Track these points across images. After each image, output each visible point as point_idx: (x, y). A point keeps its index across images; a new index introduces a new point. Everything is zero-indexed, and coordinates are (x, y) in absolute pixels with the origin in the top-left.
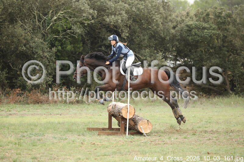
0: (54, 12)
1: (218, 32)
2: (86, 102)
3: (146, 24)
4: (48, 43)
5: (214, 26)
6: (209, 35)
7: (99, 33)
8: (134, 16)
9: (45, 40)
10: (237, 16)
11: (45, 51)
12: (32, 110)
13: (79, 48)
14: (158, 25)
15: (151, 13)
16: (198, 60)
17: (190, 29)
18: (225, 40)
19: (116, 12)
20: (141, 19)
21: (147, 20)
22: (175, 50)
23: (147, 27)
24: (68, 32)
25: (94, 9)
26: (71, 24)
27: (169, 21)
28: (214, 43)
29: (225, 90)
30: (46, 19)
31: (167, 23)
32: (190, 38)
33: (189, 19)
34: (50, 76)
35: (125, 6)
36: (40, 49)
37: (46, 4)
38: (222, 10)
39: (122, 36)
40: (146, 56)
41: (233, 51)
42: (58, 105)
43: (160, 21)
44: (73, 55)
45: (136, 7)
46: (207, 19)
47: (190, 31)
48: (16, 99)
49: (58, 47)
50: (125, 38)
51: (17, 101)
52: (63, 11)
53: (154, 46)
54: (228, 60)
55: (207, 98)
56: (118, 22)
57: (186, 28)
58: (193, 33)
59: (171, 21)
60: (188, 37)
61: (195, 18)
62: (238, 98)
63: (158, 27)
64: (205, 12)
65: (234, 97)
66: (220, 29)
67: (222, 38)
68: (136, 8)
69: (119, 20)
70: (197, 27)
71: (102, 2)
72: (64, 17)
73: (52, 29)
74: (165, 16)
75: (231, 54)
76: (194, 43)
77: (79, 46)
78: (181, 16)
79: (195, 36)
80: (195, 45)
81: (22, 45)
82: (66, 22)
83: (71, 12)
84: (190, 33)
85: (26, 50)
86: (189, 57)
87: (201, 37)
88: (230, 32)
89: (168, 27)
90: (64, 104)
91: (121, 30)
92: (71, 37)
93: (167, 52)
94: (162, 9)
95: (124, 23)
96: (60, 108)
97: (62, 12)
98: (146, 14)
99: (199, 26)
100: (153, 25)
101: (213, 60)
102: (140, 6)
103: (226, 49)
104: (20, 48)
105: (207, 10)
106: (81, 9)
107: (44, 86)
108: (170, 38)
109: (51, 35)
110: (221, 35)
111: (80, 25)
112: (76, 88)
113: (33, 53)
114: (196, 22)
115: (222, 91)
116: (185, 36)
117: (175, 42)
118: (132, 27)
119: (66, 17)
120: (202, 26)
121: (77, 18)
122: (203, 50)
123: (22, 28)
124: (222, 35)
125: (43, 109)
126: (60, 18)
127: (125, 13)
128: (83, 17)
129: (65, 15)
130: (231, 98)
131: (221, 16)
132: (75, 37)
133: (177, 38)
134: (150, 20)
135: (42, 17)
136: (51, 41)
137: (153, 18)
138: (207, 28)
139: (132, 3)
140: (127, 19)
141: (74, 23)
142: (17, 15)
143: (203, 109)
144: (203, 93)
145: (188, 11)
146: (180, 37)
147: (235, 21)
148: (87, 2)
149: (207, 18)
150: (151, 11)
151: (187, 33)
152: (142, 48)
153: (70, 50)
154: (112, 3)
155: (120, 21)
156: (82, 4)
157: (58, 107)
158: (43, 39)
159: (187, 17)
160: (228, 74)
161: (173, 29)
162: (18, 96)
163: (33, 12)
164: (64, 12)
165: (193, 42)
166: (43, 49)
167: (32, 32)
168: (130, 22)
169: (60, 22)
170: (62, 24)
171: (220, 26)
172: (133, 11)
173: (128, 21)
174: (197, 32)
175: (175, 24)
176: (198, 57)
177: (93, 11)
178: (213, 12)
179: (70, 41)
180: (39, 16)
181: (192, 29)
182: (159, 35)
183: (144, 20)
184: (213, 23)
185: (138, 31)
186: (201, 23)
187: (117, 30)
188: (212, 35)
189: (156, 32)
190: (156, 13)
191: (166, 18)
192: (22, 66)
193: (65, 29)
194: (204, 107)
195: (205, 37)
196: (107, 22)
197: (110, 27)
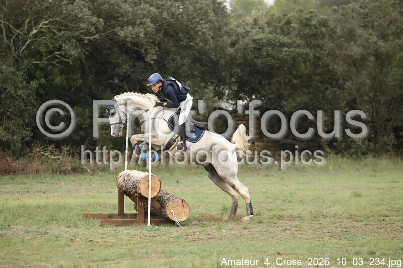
0: (33, 23)
1: (305, 51)
2: (89, 171)
3: (185, 40)
4: (24, 74)
5: (298, 41)
7: (109, 55)
8: (167, 25)
9: (18, 69)
10: (337, 25)
11: (18, 87)
13: (75, 81)
14: (206, 41)
15: (193, 21)
16: (274, 98)
17: (259, 46)
18: (318, 63)
19: (136, 21)
20: (178, 32)
21: (188, 33)
22: (235, 82)
23: (187, 45)
24: (56, 54)
25: (99, 16)
26: (61, 42)
27: (224, 33)
29: (318, 146)
30: (19, 34)
31: (221, 37)
32: (259, 62)
33: (258, 30)
34: (27, 129)
35: (150, 11)
36: (11, 84)
37: (20, 8)
38: (312, 14)
39: (146, 60)
41: (332, 82)
42: (41, 175)
43: (209, 34)
44: (66, 93)
45: (169, 11)
46: (287, 30)
47: (259, 49)
49: (40, 80)
50: (152, 62)
52: (47, 20)
53: (201, 75)
54: (323, 97)
56: (138, 36)
57: (252, 45)
58: (265, 53)
59: (228, 34)
60: (255, 60)
61: (267, 30)
62: (340, 159)
63: (206, 44)
64: (284, 19)
65: (333, 157)
66: (310, 46)
67: (312, 61)
68: (168, 13)
69: (140, 33)
70: (270, 44)
71: (112, 4)
72: (49, 30)
73: (30, 50)
74: (217, 26)
75: (329, 86)
76: (266, 70)
77: (74, 77)
78: (244, 26)
79: (267, 58)
80: (268, 73)
82: (52, 37)
83: (61, 22)
84: (259, 52)
86: (259, 93)
87: (278, 59)
88: (325, 50)
89: (223, 44)
90: (51, 174)
91: (145, 50)
92: (60, 62)
93: (222, 85)
94: (211, 15)
95: (150, 38)
96: (44, 181)
97: (46, 22)
98: (185, 23)
99: (274, 41)
100: (197, 39)
101: (297, 97)
102: (176, 10)
103: (321, 79)
105: (287, 15)
106: (77, 16)
107: (17, 145)
108: (226, 62)
109: (28, 60)
110: (310, 55)
111: (76, 42)
112: (72, 147)
114: (270, 35)
115: (315, 149)
116: (251, 58)
117: (235, 68)
118: (163, 45)
119: (52, 30)
120: (278, 42)
121: (70, 32)
122: (282, 82)
124: (312, 55)
125: (16, 183)
126: (43, 32)
127: (150, 22)
128: (81, 29)
129: (51, 27)
130: (330, 160)
131: (310, 23)
132: (68, 63)
133: (237, 61)
134: (192, 32)
135: (13, 30)
136: (28, 69)
137: (198, 28)
138: (286, 44)
139: (163, 5)
140: (155, 32)
141: (66, 39)
145: (256, 16)
146: (242, 60)
147: (335, 32)
148: (86, 4)
149: (287, 28)
150: (194, 18)
151: (254, 53)
153: (61, 84)
154: (128, 6)
155: (142, 35)
156: (80, 7)
157: (42, 179)
158: (15, 67)
159: (253, 26)
161: (231, 47)
164: (50, 22)
165: (264, 68)
166: (16, 83)
168: (159, 37)
169: (43, 37)
170: (46, 42)
171: (308, 40)
172: (164, 17)
173: (156, 34)
174: (271, 51)
175: (234, 39)
176: (273, 92)
177: (96, 19)
178: (298, 18)
179: (60, 70)
180: (8, 29)
181: (263, 46)
182: (208, 57)
183: (183, 32)
184: (296, 36)
185: (173, 51)
186: (278, 36)
187: (139, 49)
188: (296, 56)
189: (203, 53)
190: (203, 21)
191: (219, 29)
193: (51, 50)
194: (285, 176)
195: (284, 59)
196: (121, 37)
197: (127, 46)
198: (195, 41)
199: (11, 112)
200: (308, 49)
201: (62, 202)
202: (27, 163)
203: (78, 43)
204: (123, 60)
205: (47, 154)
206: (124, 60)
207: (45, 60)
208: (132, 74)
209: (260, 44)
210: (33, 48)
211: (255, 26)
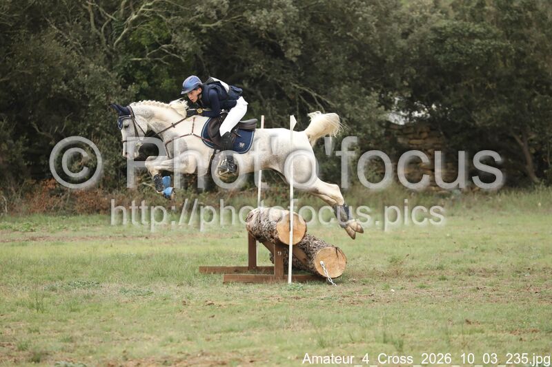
0: (131, 5)
1: (504, 44)
3: (340, 29)
4: (119, 75)
5: (495, 30)
6: (485, 51)
7: (235, 49)
8: (314, 9)
9: (111, 69)
10: (547, 7)
11: (112, 92)
12: (84, 227)
14: (368, 30)
15: (351, 3)
16: (461, 108)
17: (441, 37)
18: (522, 61)
19: (272, 2)
20: (330, 17)
21: (343, 19)
22: (408, 87)
23: (342, 35)
24: (163, 48)
26: (169, 31)
27: (393, 19)
28: (496, 68)
29: (522, 174)
30: (112, 20)
31: (389, 24)
32: (441, 58)
33: (440, 14)
36: (102, 88)
39: (286, 56)
40: (343, 100)
41: (540, 87)
43: (373, 21)
46: (480, 15)
47: (442, 42)
48: (48, 202)
49: (141, 84)
50: (294, 59)
51: (51, 208)
52: (151, 1)
53: (361, 77)
54: (529, 107)
55: (482, 195)
56: (275, 23)
57: (431, 36)
58: (449, 47)
59: (398, 20)
60: (436, 56)
61: (452, 14)
63: (368, 35)
65: (543, 190)
66: (510, 37)
67: (514, 57)
69: (278, 19)
70: (457, 34)
72: (154, 15)
73: (127, 43)
74: (383, 10)
75: (536, 92)
76: (450, 70)
78: (421, 9)
79: (452, 53)
80: (455, 74)
81: (60, 79)
82: (158, 25)
83: (169, 4)
84: (440, 46)
85: (68, 90)
86: (441, 101)
87: (467, 55)
88: (532, 43)
89: (391, 34)
91: (284, 43)
92: (170, 59)
93: (392, 91)
95: (290, 26)
97: (150, 4)
98: (340, 5)
99: (462, 30)
100: (356, 28)
101: (494, 106)
103: (525, 82)
104: (56, 86)
107: (110, 172)
108: (395, 59)
109: (125, 57)
110: (511, 49)
111: (190, 31)
113: (84, 97)
114: (455, 22)
115: (518, 178)
116: (429, 53)
117: (407, 67)
118: (309, 36)
119: (158, 15)
120: (468, 31)
121: (183, 17)
122: (473, 86)
123: (58, 41)
124: (513, 50)
125: (109, 225)
126: (146, 18)
127: (292, 4)
128: (198, 14)
129: (156, 11)
130: (538, 193)
131: (511, 6)
132: (180, 60)
133: (411, 58)
134: (349, 18)
135: (105, 15)
136: (125, 69)
137: (357, 13)
138: (478, 35)
140: (298, 17)
141: (177, 28)
142: (47, 12)
143: (472, 219)
146: (418, 56)
147: (545, 18)
149: (480, 12)
151: (434, 46)
152: (334, 83)
153: (170, 90)
155: (281, 22)
158: (108, 65)
159: (433, 10)
160: (529, 139)
161: (403, 38)
162: (51, 197)
163: (84, 5)
164: (154, 4)
165: (448, 68)
166: (108, 88)
167: (81, 51)
168: (304, 24)
169: (146, 25)
170: (149, 31)
171: (509, 29)
173: (300, 21)
174: (457, 43)
175: (407, 27)
176: (460, 100)
179: (168, 70)
180: (98, 14)
181: (447, 37)
182: (371, 52)
183: (337, 18)
184: (492, 23)
185: (323, 43)
186: (467, 24)
187: (276, 41)
188: (492, 50)
189: (364, 46)
190: (364, 3)
191: (387, 14)
192: (60, 128)
193: (156, 42)
194: (476, 215)
195: (475, 54)
196: (253, 24)
197: (259, 37)
198: (353, 30)
199: (101, 127)
200: (509, 41)
201: (171, 250)
202: (123, 198)
203: (193, 33)
204: (255, 57)
205: (150, 185)
206: (256, 55)
207: (148, 56)
208: (267, 75)
209: (443, 34)
210: (131, 39)
211: (436, 9)
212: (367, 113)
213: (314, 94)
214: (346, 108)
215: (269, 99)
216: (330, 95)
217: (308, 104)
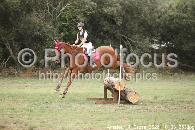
0: (62, 4)
1: (194, 21)
3: (136, 15)
4: (58, 29)
5: (191, 16)
6: (187, 24)
7: (99, 21)
8: (127, 7)
9: (55, 27)
11: (55, 35)
12: (44, 83)
14: (146, 15)
15: (140, 6)
16: (178, 44)
17: (172, 19)
19: (112, 4)
20: (133, 10)
21: (137, 11)
22: (160, 36)
23: (137, 17)
24: (73, 20)
25: (94, 2)
26: (76, 14)
28: (191, 30)
30: (56, 10)
31: (154, 13)
32: (172, 26)
33: (172, 10)
36: (51, 34)
39: (117, 24)
40: (137, 40)
43: (148, 12)
46: (186, 11)
47: (172, 20)
48: (31, 74)
49: (65, 32)
50: (120, 25)
51: (32, 76)
52: (70, 3)
53: (143, 32)
55: (185, 75)
56: (113, 12)
57: (168, 18)
58: (174, 22)
59: (157, 12)
60: (170, 25)
61: (176, 10)
63: (146, 17)
64: (184, 5)
68: (128, 1)
69: (114, 10)
70: (177, 17)
72: (70, 8)
73: (61, 18)
74: (152, 8)
76: (175, 30)
79: (176, 24)
80: (176, 32)
81: (37, 30)
82: (72, 12)
83: (76, 4)
85: (40, 34)
86: (171, 41)
87: (181, 25)
89: (154, 17)
91: (116, 19)
92: (76, 24)
93: (153, 37)
94: (149, 3)
95: (119, 13)
98: (136, 6)
99: (179, 16)
100: (142, 15)
101: (190, 43)
104: (35, 32)
105: (186, 4)
106: (84, 2)
107: (54, 63)
108: (155, 26)
109: (60, 23)
111: (83, 14)
113: (45, 37)
114: (177, 13)
116: (168, 24)
117: (160, 29)
118: (125, 17)
119: (72, 8)
120: (181, 16)
121: (81, 9)
122: (182, 36)
123: (36, 17)
126: (68, 9)
127: (119, 5)
128: (86, 8)
129: (71, 7)
133: (161, 26)
134: (140, 11)
135: (53, 8)
136: (60, 27)
137: (142, 9)
138: (185, 18)
140: (121, 10)
141: (79, 13)
142: (33, 6)
143: (182, 83)
144: (182, 70)
145: (171, 4)
146: (163, 25)
151: (169, 22)
152: (133, 34)
153: (76, 35)
158: (54, 26)
161: (158, 18)
162: (33, 72)
163: (46, 4)
164: (71, 4)
165: (174, 29)
166: (54, 34)
167: (45, 20)
168: (123, 13)
169: (68, 12)
170: (69, 14)
172: (126, 3)
173: (122, 11)
174: (177, 21)
175: (160, 15)
176: (178, 41)
177: (93, 3)
178: (191, 5)
179: (75, 28)
180: (51, 7)
181: (174, 18)
182: (147, 23)
183: (135, 11)
184: (190, 14)
185: (130, 20)
186: (181, 14)
187: (113, 19)
188: (190, 24)
189: (144, 21)
190: (145, 6)
191: (153, 10)
192: (37, 47)
193: (71, 18)
194: (183, 82)
195: (184, 25)
196: (105, 12)
197: (108, 17)
199: (51, 48)
203: (84, 15)
204: (106, 24)
207: (68, 23)
208: (110, 31)
209: (172, 17)
210: (62, 16)
211: (170, 9)
212: (145, 45)
213: (126, 38)
214: (138, 43)
215: (110, 39)
216: (132, 38)
217: (124, 41)
